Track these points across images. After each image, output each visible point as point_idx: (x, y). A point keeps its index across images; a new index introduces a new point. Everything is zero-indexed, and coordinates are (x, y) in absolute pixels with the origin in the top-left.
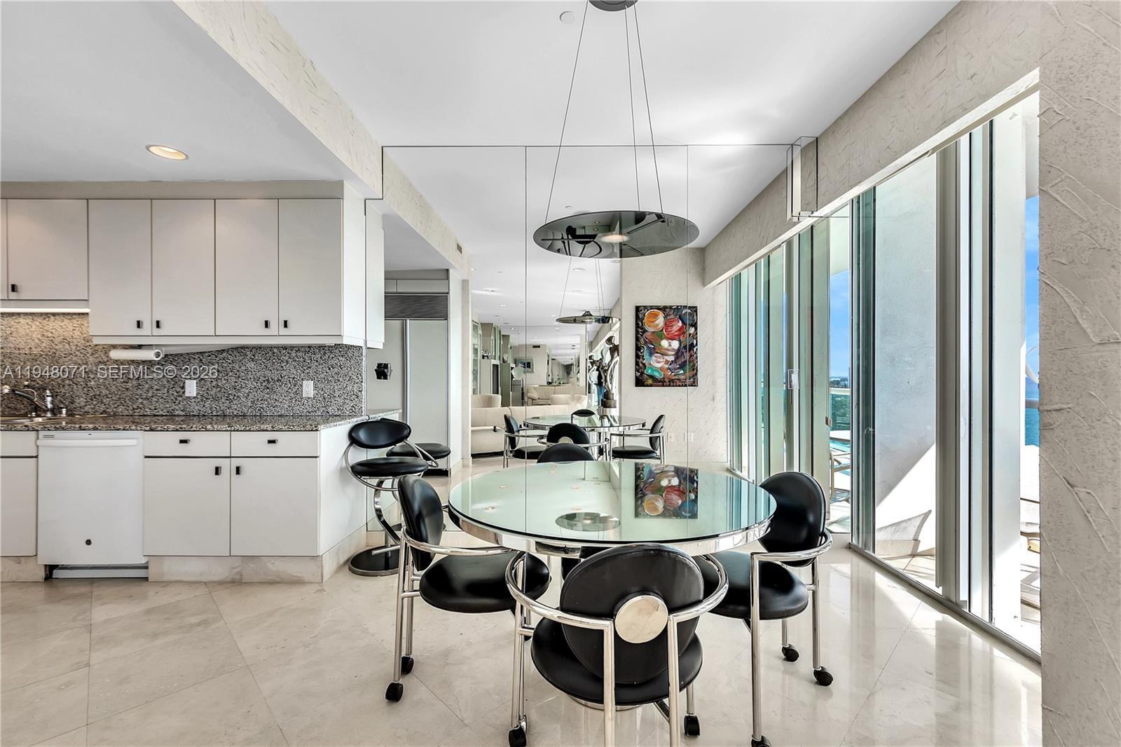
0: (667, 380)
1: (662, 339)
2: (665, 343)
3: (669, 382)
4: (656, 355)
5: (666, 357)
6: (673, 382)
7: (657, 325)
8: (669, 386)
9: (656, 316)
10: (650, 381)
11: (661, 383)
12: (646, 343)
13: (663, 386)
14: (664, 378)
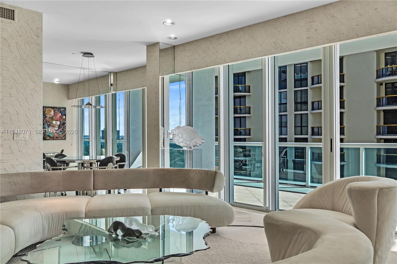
0: (55, 137)
1: (53, 121)
2: (54, 122)
3: (56, 138)
4: (51, 127)
5: (55, 128)
6: (58, 138)
7: (51, 114)
8: (56, 140)
9: (51, 111)
10: (48, 138)
11: (53, 138)
12: (46, 122)
13: (53, 140)
14: (54, 136)
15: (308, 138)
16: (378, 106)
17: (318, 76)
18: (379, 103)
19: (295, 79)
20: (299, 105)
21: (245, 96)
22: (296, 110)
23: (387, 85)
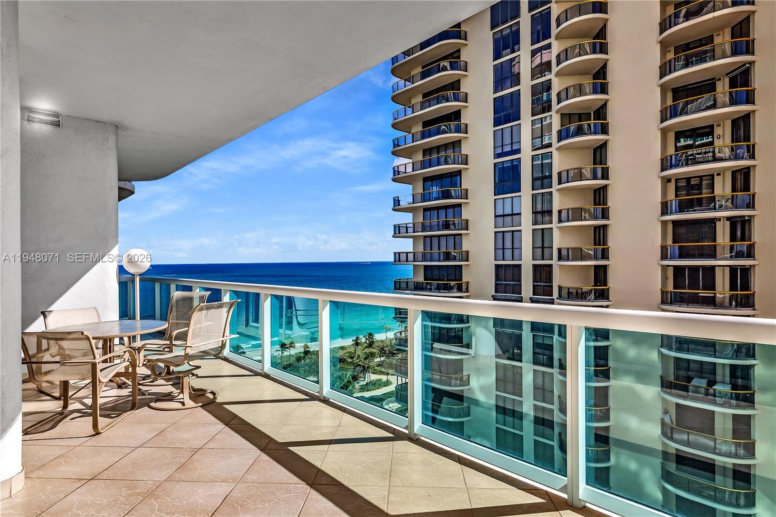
15: (552, 265)
16: (663, 214)
17: (568, 171)
18: (665, 209)
19: (534, 176)
20: (539, 217)
21: (460, 205)
22: (535, 223)
23: (678, 181)
